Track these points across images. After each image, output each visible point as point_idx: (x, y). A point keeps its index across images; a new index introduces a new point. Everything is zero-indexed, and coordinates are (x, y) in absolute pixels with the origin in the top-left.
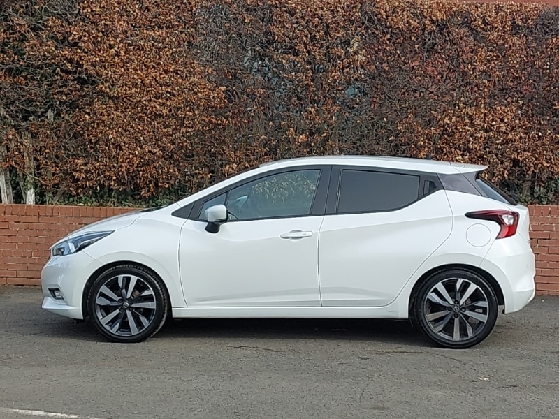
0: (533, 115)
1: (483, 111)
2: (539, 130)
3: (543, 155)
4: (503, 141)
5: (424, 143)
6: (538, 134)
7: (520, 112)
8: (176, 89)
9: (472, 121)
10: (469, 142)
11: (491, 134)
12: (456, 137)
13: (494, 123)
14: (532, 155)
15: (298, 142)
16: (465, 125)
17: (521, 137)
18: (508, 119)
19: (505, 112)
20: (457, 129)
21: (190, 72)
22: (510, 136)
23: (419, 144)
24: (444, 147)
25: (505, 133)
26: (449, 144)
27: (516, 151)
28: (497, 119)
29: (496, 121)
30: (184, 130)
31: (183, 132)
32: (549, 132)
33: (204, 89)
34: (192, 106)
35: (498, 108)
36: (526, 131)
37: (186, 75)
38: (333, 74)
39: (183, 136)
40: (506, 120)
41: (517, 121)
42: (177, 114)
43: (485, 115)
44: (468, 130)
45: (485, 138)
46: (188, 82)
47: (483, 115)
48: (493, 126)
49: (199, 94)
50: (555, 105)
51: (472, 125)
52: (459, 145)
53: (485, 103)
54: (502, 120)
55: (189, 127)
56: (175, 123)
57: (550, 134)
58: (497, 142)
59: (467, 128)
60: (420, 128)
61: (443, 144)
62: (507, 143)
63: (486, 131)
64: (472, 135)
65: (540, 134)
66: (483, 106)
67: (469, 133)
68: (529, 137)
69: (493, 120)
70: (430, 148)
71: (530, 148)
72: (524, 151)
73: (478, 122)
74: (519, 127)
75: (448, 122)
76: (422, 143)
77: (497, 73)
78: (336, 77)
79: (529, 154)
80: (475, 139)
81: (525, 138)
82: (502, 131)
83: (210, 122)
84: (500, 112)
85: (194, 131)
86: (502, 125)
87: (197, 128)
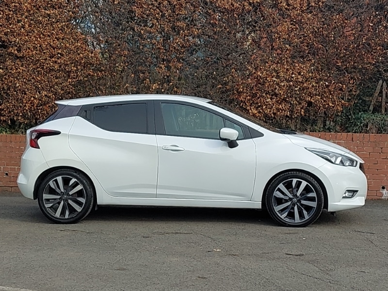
0: (322, 70)
1: (285, 67)
2: (325, 80)
3: (329, 98)
4: (300, 88)
5: (243, 90)
6: (325, 84)
7: (312, 68)
8: (65, 51)
9: (278, 73)
10: (276, 89)
11: (291, 83)
12: (266, 85)
13: (294, 76)
14: (321, 98)
15: (152, 89)
16: (273, 77)
17: (313, 85)
18: (304, 73)
19: (302, 68)
20: (266, 80)
21: (75, 39)
22: (305, 85)
23: (239, 90)
24: (257, 93)
25: (301, 83)
26: (261, 90)
27: (310, 96)
28: (296, 73)
29: (295, 74)
30: (70, 80)
31: (69, 82)
32: (333, 82)
33: (85, 51)
34: (76, 63)
35: (297, 65)
36: (317, 81)
37: (72, 41)
38: (177, 41)
39: (70, 84)
40: (302, 74)
41: (311, 74)
42: (65, 69)
43: (287, 69)
44: (275, 81)
45: (287, 86)
46: (73, 47)
47: (285, 70)
48: (293, 77)
49: (81, 55)
50: (338, 63)
51: (278, 77)
52: (268, 91)
53: (287, 61)
54: (299, 74)
55: (74, 78)
56: (64, 75)
57: (334, 83)
58: (296, 89)
59: (274, 79)
60: (240, 79)
61: (257, 90)
62: (303, 89)
63: (288, 81)
64: (278, 84)
65: (327, 83)
66: (285, 63)
67: (275, 82)
68: (319, 86)
69: (293, 73)
70: (247, 93)
71: (319, 93)
72: (315, 96)
73: (282, 74)
74: (312, 79)
75: (261, 75)
76: (242, 90)
77: (296, 40)
78: (179, 43)
79: (319, 98)
80: (280, 87)
81: (316, 86)
82: (299, 81)
83: (89, 74)
84: (298, 67)
85: (78, 80)
86: (299, 77)
87: (80, 79)
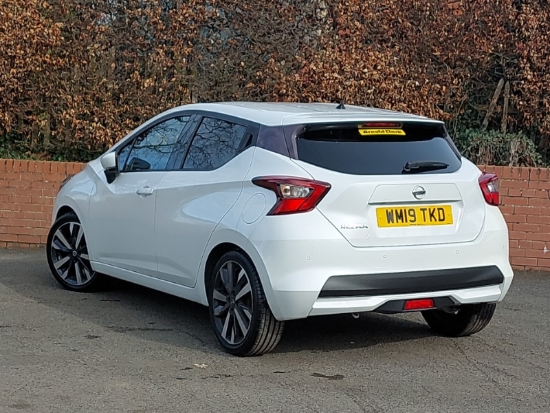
0: (410, 62)
1: (354, 56)
2: (415, 79)
3: (420, 107)
4: (375, 90)
5: (287, 91)
6: (415, 84)
7: (395, 58)
8: (6, 24)
9: (341, 66)
10: (337, 91)
11: (362, 82)
12: (323, 85)
13: (366, 70)
14: (408, 107)
15: (144, 87)
16: (333, 72)
17: (396, 86)
18: (382, 66)
19: (378, 58)
20: (323, 76)
21: (22, 6)
22: (384, 85)
23: (281, 92)
24: (309, 96)
25: (378, 81)
26: (315, 93)
27: (391, 102)
28: (369, 66)
29: (368, 68)
30: (15, 71)
31: (13, 73)
32: (427, 81)
33: (38, 24)
34: (25, 43)
35: (371, 53)
36: (402, 80)
37: (17, 9)
38: (185, 11)
39: (14, 77)
40: (379, 68)
41: (392, 69)
42: (6, 53)
43: (357, 61)
44: (336, 78)
45: (356, 87)
46: (20, 17)
47: (353, 61)
48: (365, 73)
49: (32, 31)
50: (435, 52)
51: (342, 72)
52: (326, 94)
53: (356, 48)
54: (375, 67)
55: (21, 67)
56: (4, 62)
57: (428, 83)
58: (369, 91)
59: (336, 75)
60: (282, 75)
61: (308, 92)
62: (380, 92)
63: (358, 79)
64: (340, 83)
65: (417, 83)
66: (353, 50)
67: (337, 81)
68: (405, 87)
69: (364, 67)
70: (293, 97)
71: (405, 98)
72: (399, 102)
73: (348, 68)
74: (394, 76)
75: (315, 68)
76: (285, 91)
77: (371, 14)
78: (187, 15)
79: (405, 105)
80: (344, 88)
81: (401, 88)
82: (374, 80)
83: (45, 62)
84: (373, 58)
85: (27, 71)
86: (375, 72)
87: (29, 69)
